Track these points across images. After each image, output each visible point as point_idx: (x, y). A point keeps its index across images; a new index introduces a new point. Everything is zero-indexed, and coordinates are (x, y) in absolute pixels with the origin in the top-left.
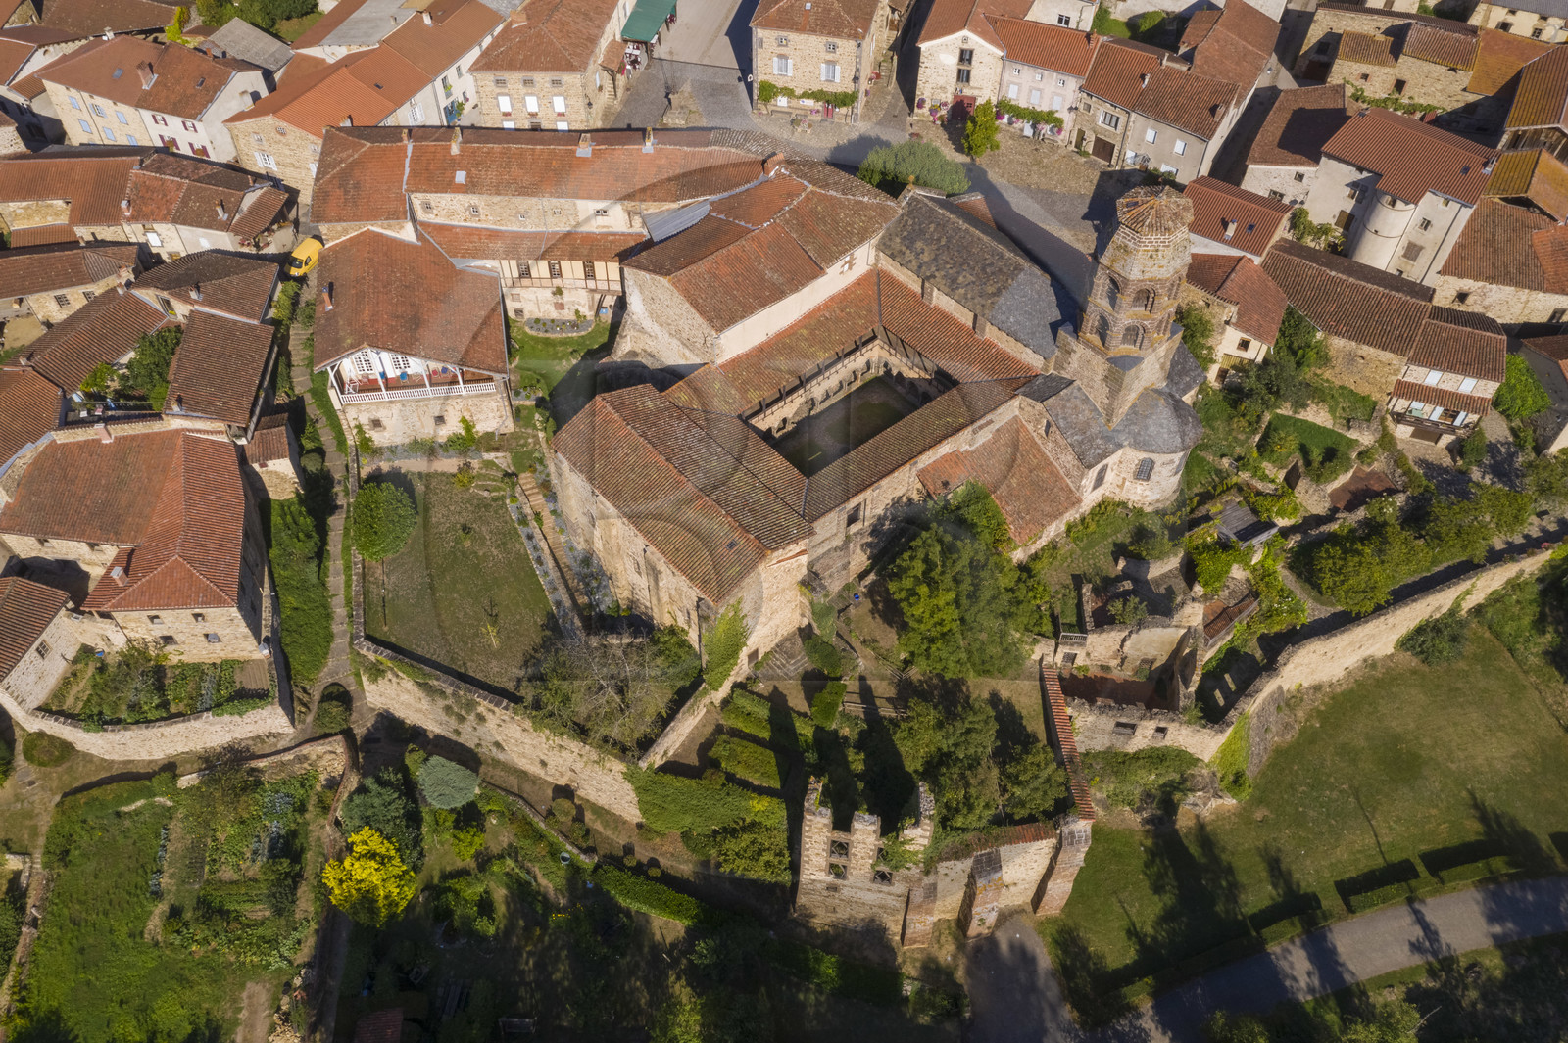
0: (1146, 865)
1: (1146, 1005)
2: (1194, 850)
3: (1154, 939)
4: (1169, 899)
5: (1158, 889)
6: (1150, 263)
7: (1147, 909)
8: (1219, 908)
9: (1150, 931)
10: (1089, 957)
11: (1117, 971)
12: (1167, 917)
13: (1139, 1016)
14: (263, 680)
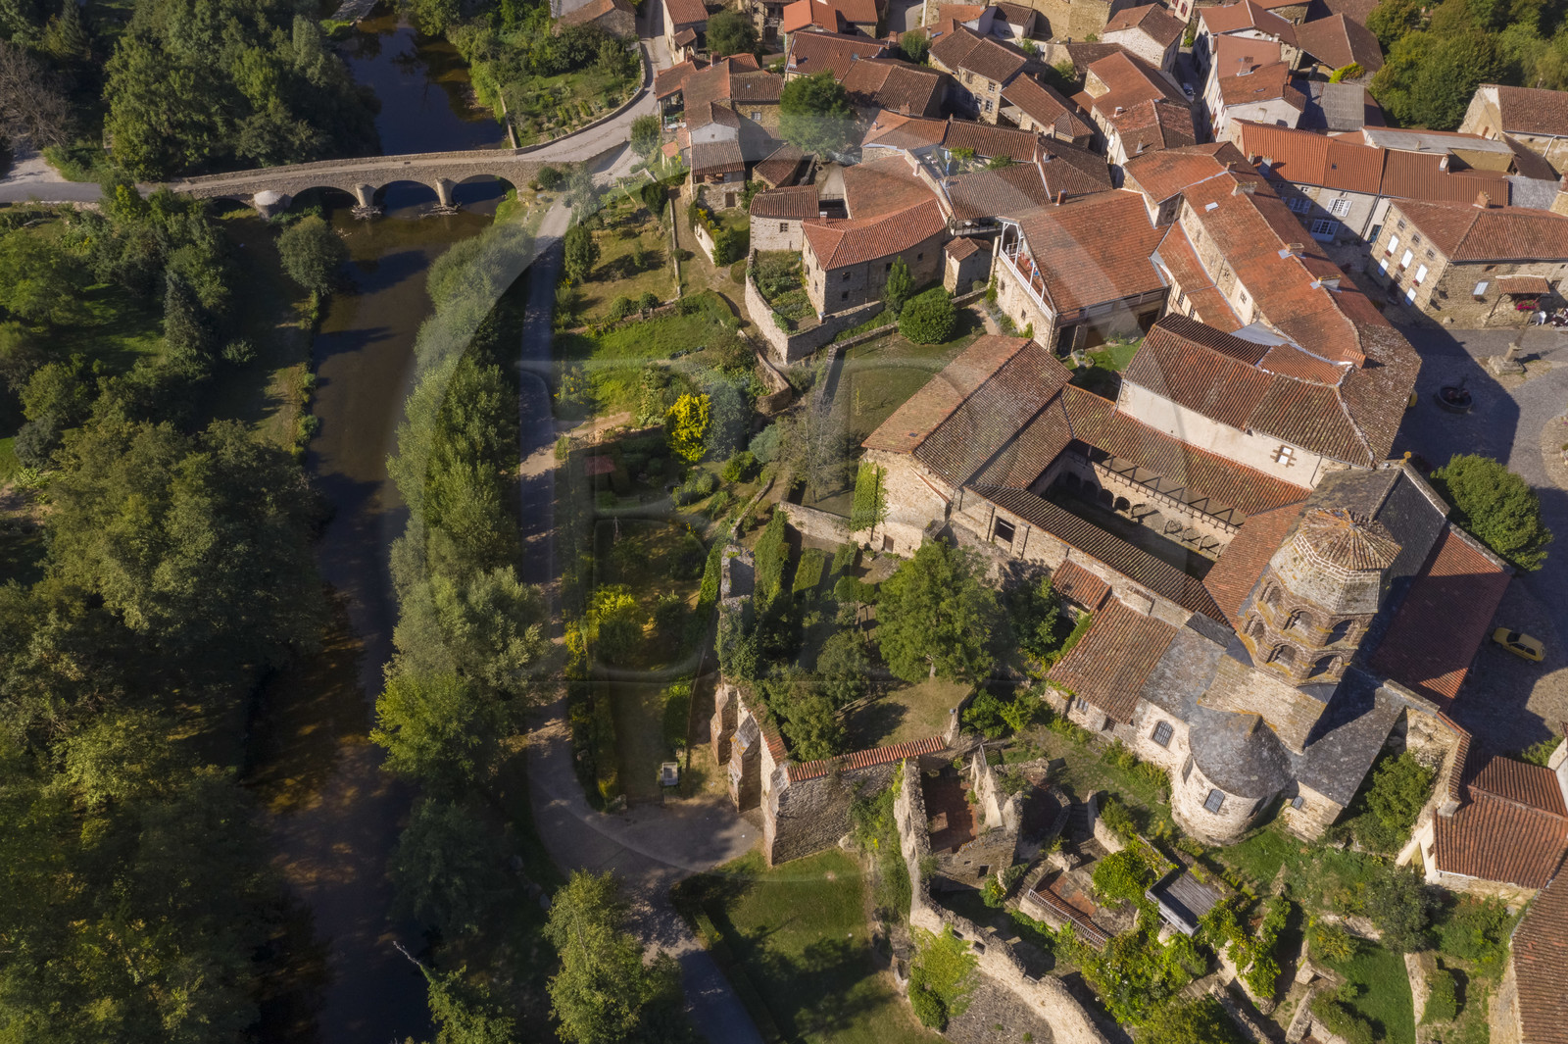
0: (831, 942)
1: (699, 944)
2: (860, 988)
3: (762, 951)
4: (802, 963)
5: (810, 952)
6: (1291, 565)
7: (788, 944)
8: (804, 1013)
9: (769, 947)
10: (733, 896)
11: (726, 918)
12: (784, 962)
13: (688, 937)
14: (805, 325)
